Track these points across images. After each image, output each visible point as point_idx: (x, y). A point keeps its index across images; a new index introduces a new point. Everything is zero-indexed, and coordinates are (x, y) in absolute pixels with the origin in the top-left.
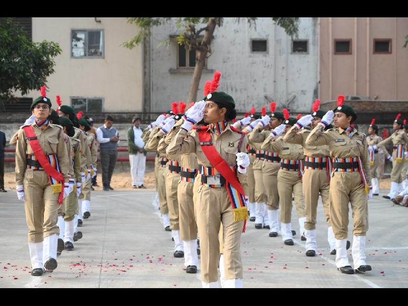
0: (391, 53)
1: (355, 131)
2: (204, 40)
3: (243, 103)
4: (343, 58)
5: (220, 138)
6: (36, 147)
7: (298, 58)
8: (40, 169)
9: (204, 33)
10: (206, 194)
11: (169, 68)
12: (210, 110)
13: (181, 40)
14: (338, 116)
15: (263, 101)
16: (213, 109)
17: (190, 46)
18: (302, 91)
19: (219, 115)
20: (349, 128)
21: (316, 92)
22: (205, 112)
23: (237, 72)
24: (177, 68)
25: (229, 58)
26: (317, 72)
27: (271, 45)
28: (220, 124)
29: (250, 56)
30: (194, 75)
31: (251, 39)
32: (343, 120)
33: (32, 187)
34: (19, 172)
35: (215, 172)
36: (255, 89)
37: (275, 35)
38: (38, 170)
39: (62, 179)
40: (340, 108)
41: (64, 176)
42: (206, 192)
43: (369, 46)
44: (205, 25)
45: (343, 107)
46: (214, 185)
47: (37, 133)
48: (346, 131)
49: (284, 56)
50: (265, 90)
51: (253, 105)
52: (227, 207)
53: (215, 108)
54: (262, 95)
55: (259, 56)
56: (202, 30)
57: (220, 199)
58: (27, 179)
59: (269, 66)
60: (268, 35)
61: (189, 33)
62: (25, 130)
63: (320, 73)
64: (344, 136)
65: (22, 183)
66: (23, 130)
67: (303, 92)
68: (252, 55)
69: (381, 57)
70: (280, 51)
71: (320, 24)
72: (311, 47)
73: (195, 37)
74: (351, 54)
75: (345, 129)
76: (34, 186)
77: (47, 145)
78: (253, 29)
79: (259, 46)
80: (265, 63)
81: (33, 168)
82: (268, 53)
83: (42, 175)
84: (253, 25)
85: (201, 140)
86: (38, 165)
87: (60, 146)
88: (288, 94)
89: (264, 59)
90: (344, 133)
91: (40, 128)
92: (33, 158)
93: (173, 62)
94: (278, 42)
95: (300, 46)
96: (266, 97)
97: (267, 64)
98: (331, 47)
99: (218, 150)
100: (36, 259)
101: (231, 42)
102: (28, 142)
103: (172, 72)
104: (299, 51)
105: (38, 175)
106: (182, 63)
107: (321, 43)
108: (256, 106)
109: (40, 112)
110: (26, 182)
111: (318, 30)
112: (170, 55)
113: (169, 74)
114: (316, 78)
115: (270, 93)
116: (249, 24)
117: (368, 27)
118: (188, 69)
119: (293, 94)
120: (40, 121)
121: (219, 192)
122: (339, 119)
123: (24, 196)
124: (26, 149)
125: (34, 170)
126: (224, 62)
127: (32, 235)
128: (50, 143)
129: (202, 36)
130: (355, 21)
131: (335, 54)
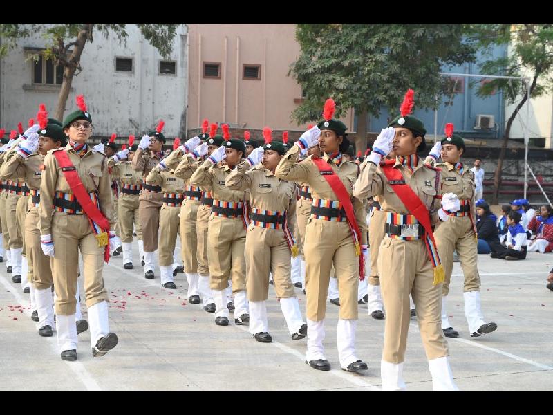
0: (260, 79)
1: (466, 168)
2: (73, 55)
3: (105, 125)
4: (211, 82)
5: (414, 175)
6: (74, 181)
7: (165, 79)
8: (78, 212)
9: (72, 48)
10: (399, 249)
11: (22, 84)
12: (402, 140)
13: (47, 54)
14: (448, 148)
15: (128, 124)
16: (407, 138)
17: (58, 62)
18: (169, 115)
19: (414, 145)
20: (458, 164)
21: (183, 117)
22: (396, 142)
23: (99, 92)
24: (32, 84)
25: (90, 76)
26: (185, 95)
27: (137, 65)
28: (413, 157)
29: (114, 75)
30: (61, 94)
31: (115, 56)
32: (454, 154)
33: (64, 237)
34: (46, 216)
35: (413, 219)
36: (119, 111)
37: (142, 54)
38: (74, 213)
39: (106, 226)
40: (449, 139)
41: (110, 222)
42: (399, 246)
43: (238, 72)
44: (75, 39)
45: (453, 137)
46: (410, 237)
47: (75, 161)
48: (456, 167)
49: (150, 77)
50: (130, 112)
51: (117, 129)
52: (425, 265)
53: (409, 137)
54: (127, 117)
55: (124, 76)
56: (71, 44)
57: (417, 256)
58: (58, 227)
59: (134, 87)
60: (134, 54)
61: (58, 47)
62: (56, 156)
63: (189, 97)
64: (453, 174)
65: (50, 231)
66: (53, 156)
67: (171, 117)
68: (116, 74)
69: (250, 83)
70: (147, 71)
71: (189, 45)
72: (179, 69)
73: (64, 52)
74: (220, 78)
75: (455, 165)
76: (68, 236)
77: (89, 178)
78: (123, 46)
79: (124, 64)
80: (131, 84)
81: (67, 211)
82: (134, 73)
83: (79, 220)
84: (123, 42)
85: (390, 178)
86: (75, 207)
87: (103, 181)
88: (155, 118)
89: (129, 79)
90: (454, 170)
91: (78, 154)
92: (68, 197)
93: (28, 78)
94: (145, 61)
95: (168, 68)
96: (131, 121)
97: (133, 84)
98: (200, 69)
99: (416, 192)
100: (67, 337)
101: (93, 59)
102: (61, 173)
103: (26, 88)
104: (167, 72)
105: (74, 221)
106: (37, 79)
107: (189, 67)
108: (119, 130)
109: (81, 132)
110: (56, 231)
111: (187, 52)
112: (24, 69)
113: (23, 91)
114: (185, 102)
115: (135, 116)
116: (119, 40)
117: (238, 51)
118: (44, 86)
119: (160, 118)
120: (77, 144)
121: (416, 246)
122: (449, 153)
123: (54, 249)
124: (57, 183)
125: (69, 214)
126: (86, 80)
127: (63, 306)
128: (92, 176)
129: (72, 51)
130: (226, 44)
131: (204, 77)
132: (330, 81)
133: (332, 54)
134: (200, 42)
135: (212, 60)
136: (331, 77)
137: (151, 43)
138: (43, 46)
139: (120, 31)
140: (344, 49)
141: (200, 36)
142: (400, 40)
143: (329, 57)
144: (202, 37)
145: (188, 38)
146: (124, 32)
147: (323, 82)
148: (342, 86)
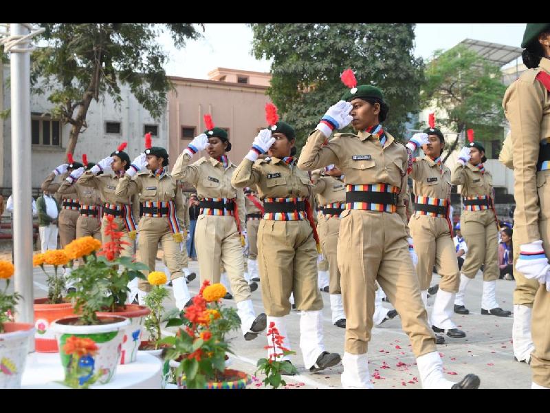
9: (78, 108)
17: (66, 119)
23: (91, 152)
25: (84, 138)
29: (105, 137)
31: (106, 120)
49: (136, 139)
55: (113, 138)
56: (78, 104)
60: (122, 118)
68: (107, 136)
70: (133, 133)
71: (169, 111)
72: (161, 132)
79: (113, 128)
82: (122, 135)
84: (118, 107)
89: (118, 140)
94: (131, 125)
95: (151, 130)
98: (179, 132)
107: (170, 130)
111: (167, 117)
118: (41, 146)
130: (200, 110)
131: (182, 139)
134: (178, 109)
135: (189, 124)
138: (40, 111)
139: (116, 97)
141: (178, 103)
144: (180, 105)
145: (168, 105)
146: (120, 97)
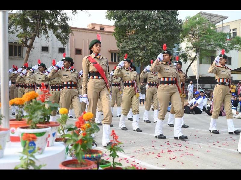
7: (61, 55)
23: (36, 60)
24: (9, 57)
25: (32, 54)
27: (50, 49)
31: (42, 46)
37: (52, 45)
49: (55, 54)
59: (49, 58)
60: (49, 45)
68: (42, 53)
70: (54, 52)
72: (66, 51)
73: (27, 41)
74: (81, 55)
82: (49, 52)
89: (47, 55)
94: (53, 48)
95: (62, 50)
98: (74, 51)
104: (61, 52)
107: (70, 50)
111: (69, 45)
116: (46, 39)
130: (83, 42)
131: (75, 54)
132: (136, 53)
133: (136, 43)
134: (74, 41)
135: (78, 48)
136: (136, 51)
137: (59, 40)
138: (13, 42)
139: (46, 36)
140: (140, 40)
141: (74, 38)
142: (161, 37)
143: (134, 44)
145: (69, 40)
146: (48, 36)
147: (133, 53)
148: (141, 54)
